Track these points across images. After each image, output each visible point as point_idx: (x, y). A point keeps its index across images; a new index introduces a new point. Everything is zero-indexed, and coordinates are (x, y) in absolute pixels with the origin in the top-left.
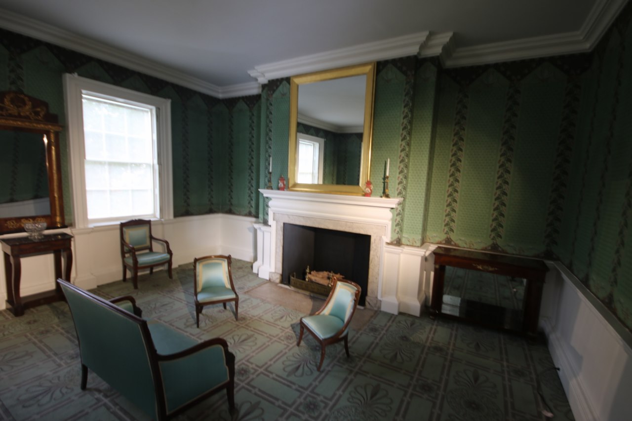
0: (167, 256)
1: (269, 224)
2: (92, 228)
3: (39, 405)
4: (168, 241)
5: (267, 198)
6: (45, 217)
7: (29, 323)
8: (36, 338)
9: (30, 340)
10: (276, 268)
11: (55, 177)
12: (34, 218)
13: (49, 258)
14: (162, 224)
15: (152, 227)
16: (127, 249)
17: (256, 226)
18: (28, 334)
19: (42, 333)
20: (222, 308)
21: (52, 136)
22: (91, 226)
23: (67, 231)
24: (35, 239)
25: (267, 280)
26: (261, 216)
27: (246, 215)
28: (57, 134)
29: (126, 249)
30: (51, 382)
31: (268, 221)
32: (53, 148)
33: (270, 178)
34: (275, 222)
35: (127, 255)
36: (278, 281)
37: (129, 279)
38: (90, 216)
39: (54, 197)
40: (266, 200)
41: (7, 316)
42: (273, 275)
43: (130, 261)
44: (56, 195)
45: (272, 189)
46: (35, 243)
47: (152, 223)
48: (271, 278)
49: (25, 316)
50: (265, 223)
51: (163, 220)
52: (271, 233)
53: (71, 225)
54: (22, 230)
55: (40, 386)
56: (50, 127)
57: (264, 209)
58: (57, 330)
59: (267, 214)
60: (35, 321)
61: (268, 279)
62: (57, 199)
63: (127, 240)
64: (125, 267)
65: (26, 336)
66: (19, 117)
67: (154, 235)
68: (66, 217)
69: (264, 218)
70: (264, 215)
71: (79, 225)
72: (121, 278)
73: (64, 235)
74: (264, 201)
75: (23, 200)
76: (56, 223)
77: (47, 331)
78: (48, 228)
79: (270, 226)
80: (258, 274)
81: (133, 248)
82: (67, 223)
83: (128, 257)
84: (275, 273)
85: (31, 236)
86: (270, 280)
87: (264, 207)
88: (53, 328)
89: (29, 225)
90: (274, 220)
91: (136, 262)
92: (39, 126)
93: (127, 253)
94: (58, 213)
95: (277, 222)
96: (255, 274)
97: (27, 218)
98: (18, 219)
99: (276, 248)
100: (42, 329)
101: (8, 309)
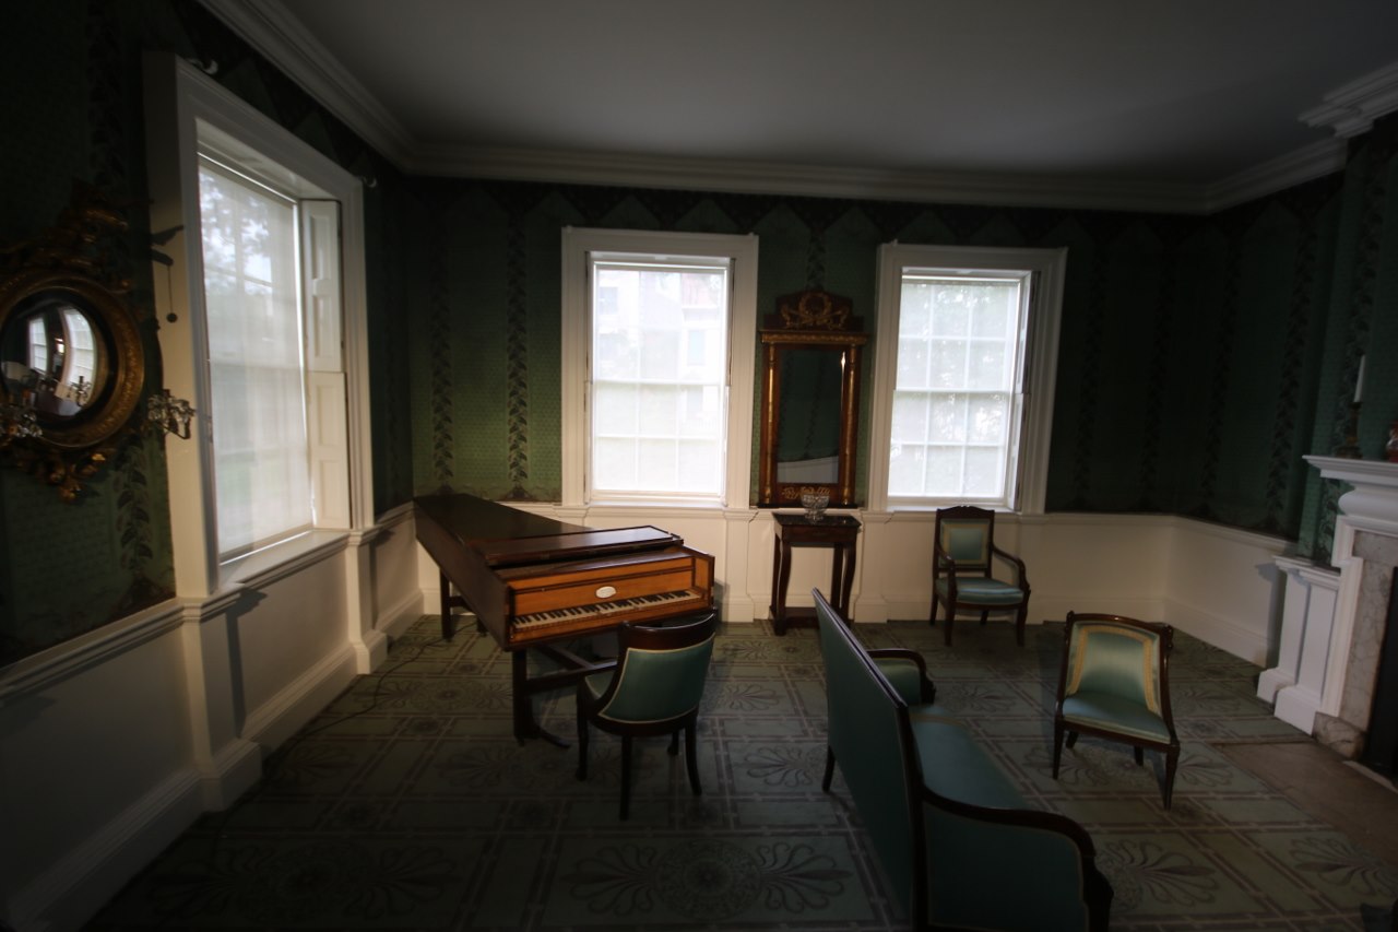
0: (1019, 594)
1: (1335, 562)
2: (893, 514)
3: (765, 781)
4: (1024, 561)
5: (1336, 482)
6: (828, 486)
7: (787, 650)
8: (789, 675)
9: (782, 675)
10: (1343, 708)
11: (850, 422)
12: (816, 486)
13: (827, 554)
14: (1018, 522)
15: (996, 527)
16: (944, 562)
17: (1285, 564)
18: (782, 666)
19: (798, 671)
20: (1130, 758)
21: (853, 353)
22: (891, 509)
23: (855, 513)
24: (812, 519)
25: (1304, 734)
26: (1306, 535)
27: (1255, 528)
28: (859, 349)
29: (941, 561)
30: (789, 752)
31: (1330, 555)
32: (852, 373)
33: (1354, 421)
34: (1359, 561)
35: (941, 575)
36: (1348, 749)
37: (940, 621)
38: (892, 492)
39: (845, 455)
40: (1332, 490)
41: (767, 631)
42: (1330, 726)
43: (944, 588)
44: (848, 452)
45: (1358, 456)
46: (810, 526)
47: (996, 517)
48: (1322, 732)
49: (786, 637)
50: (1321, 559)
51: (1019, 513)
52: (1337, 592)
53: (862, 504)
54: (798, 504)
55: (775, 752)
56: (851, 338)
57: (1320, 516)
58: (817, 675)
59: (1332, 533)
60: (795, 650)
61: (1309, 731)
62: (848, 458)
63: (946, 545)
64: (936, 598)
65: (779, 669)
66: (815, 328)
67: (998, 543)
68: (857, 490)
69: (1316, 543)
70: (1317, 535)
71: (874, 505)
72: (926, 616)
73: (850, 519)
74: (1323, 492)
75: (820, 456)
76: (841, 498)
77: (805, 672)
78: (830, 505)
79: (1338, 570)
80: (1273, 706)
81: (951, 563)
82: (857, 499)
83: (942, 579)
84: (1339, 720)
85: (808, 515)
86: (1315, 735)
87: (1320, 509)
88: (814, 669)
89: (807, 498)
90: (1355, 553)
91: (953, 591)
92: (837, 339)
93: (943, 570)
94: (847, 483)
95: (1367, 562)
96: (1263, 702)
97: (808, 486)
98: (798, 486)
99: (1354, 645)
100: (800, 665)
101: (769, 620)
